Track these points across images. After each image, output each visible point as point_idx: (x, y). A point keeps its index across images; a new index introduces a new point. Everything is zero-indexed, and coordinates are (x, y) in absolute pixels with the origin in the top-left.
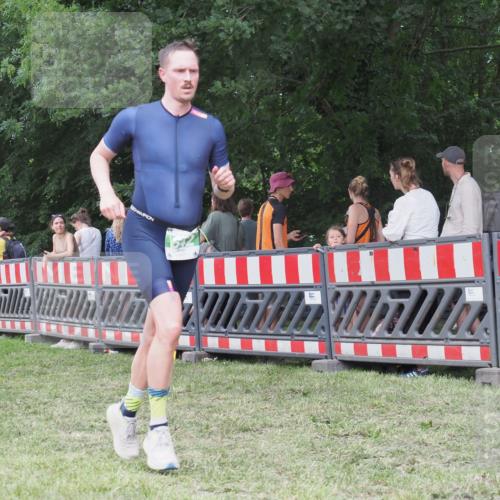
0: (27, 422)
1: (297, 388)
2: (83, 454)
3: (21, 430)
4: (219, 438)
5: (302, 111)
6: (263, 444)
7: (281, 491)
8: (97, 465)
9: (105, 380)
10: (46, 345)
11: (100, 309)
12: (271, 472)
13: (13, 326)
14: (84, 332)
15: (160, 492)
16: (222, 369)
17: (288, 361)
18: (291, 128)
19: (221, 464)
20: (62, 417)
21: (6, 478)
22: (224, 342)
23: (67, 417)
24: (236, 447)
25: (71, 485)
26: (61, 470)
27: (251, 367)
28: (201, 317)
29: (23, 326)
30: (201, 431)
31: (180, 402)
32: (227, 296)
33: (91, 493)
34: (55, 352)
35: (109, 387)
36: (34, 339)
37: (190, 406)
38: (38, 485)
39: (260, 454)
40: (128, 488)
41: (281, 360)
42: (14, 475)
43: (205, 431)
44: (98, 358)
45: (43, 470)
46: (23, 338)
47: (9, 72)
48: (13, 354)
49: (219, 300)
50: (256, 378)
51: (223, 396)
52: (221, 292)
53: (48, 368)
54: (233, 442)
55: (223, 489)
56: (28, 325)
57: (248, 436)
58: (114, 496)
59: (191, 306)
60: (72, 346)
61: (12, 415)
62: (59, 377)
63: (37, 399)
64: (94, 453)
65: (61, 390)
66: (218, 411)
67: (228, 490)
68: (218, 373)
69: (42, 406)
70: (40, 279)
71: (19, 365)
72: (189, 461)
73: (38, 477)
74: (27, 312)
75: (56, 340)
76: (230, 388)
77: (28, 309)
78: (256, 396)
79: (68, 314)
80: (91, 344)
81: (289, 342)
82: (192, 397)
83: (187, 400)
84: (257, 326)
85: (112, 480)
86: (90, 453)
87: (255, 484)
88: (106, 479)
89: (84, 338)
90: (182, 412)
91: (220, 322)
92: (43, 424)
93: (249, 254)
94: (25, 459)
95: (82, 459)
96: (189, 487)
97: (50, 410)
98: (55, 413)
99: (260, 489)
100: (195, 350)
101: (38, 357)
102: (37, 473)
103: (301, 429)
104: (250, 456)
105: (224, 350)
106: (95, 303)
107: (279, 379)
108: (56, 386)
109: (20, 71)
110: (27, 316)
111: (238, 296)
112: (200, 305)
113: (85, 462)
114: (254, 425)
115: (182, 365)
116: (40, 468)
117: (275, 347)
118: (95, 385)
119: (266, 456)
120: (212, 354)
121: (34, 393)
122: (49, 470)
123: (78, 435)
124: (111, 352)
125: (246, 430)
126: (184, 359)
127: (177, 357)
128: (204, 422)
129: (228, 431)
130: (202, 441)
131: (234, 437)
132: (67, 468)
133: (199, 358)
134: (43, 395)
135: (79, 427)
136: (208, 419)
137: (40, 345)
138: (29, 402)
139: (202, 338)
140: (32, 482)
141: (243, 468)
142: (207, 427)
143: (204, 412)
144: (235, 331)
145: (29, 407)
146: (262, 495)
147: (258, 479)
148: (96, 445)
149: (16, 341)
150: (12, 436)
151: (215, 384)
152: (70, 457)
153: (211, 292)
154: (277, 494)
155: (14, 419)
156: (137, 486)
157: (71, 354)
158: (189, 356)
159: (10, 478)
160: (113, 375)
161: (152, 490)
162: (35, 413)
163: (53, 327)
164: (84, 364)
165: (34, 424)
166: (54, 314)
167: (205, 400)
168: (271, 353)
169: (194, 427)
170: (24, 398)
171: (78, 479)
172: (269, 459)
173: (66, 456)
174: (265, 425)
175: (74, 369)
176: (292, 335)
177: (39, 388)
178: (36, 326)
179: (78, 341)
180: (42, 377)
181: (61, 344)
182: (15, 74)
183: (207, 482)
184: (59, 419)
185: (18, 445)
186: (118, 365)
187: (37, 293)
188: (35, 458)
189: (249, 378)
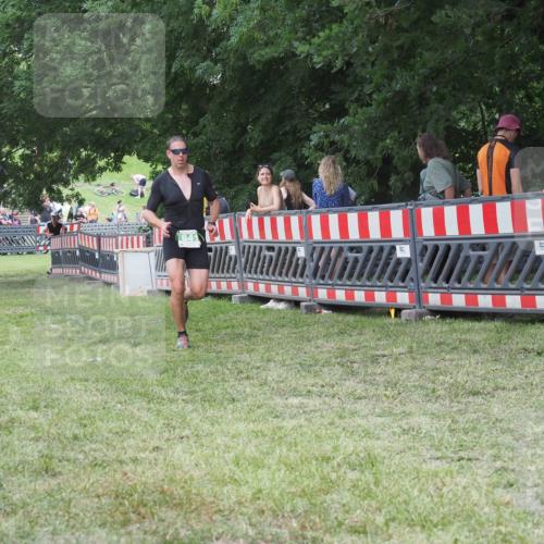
0: (240, 388)
1: (530, 347)
2: (302, 421)
3: (234, 396)
4: (447, 402)
5: (522, 41)
6: (496, 409)
7: (520, 459)
8: (318, 432)
9: (320, 342)
10: (254, 306)
11: (310, 266)
12: (507, 439)
13: (219, 286)
14: (295, 291)
15: (386, 461)
16: (446, 328)
17: (518, 318)
18: (512, 60)
19: (452, 431)
20: (277, 382)
21: (223, 447)
22: (446, 299)
23: (282, 382)
24: (466, 411)
25: (292, 455)
26: (280, 438)
27: (477, 325)
28: (421, 272)
29: (229, 287)
30: (427, 395)
31: (402, 364)
32: (448, 248)
33: (314, 462)
34: (264, 313)
35: (325, 349)
36: (242, 300)
37: (413, 368)
38: (257, 455)
39: (494, 419)
40: (354, 457)
41: (511, 317)
42: (232, 444)
43: (432, 396)
44: (310, 318)
45: (261, 439)
46: (230, 299)
47: (203, 12)
48: (221, 316)
49: (440, 253)
50: (485, 336)
51: (448, 357)
52: (442, 244)
53: (259, 330)
54: (463, 407)
55: (456, 457)
56: (235, 285)
57: (479, 400)
58: (339, 465)
59: (409, 260)
60: (282, 306)
61: (223, 380)
62: (270, 339)
63: (248, 364)
64: (313, 420)
65: (273, 354)
66: (445, 373)
67: (461, 459)
68: (441, 332)
69: (254, 370)
70: (245, 235)
71: (228, 327)
72: (416, 428)
73: (256, 446)
74: (233, 271)
75: (265, 300)
76: (456, 348)
77: (234, 268)
78: (485, 356)
79: (277, 272)
80: (303, 304)
81: (519, 297)
82: (414, 359)
83: (410, 362)
84: (483, 280)
85: (336, 449)
86: (309, 420)
87: (490, 452)
88: (329, 448)
89: (295, 298)
90: (405, 375)
91: (441, 277)
92: (256, 389)
93: (472, 202)
94: (241, 427)
95: (301, 426)
96: (419, 455)
97: (264, 374)
98: (269, 378)
99: (496, 457)
100: (414, 307)
101: (247, 319)
102: (254, 442)
103: (537, 392)
104: (483, 421)
105: (446, 307)
106: (305, 260)
107: (509, 338)
108: (268, 350)
109: (215, 12)
110: (233, 275)
111: (460, 248)
112: (419, 258)
113: (305, 429)
114: (484, 388)
115: (401, 324)
116: (257, 436)
117: (503, 303)
118: (308, 347)
119: (501, 421)
120: (434, 312)
121: (246, 357)
122: (267, 438)
123: (295, 401)
124: (325, 312)
125: (476, 394)
126: (403, 318)
127: (396, 316)
128: (430, 385)
129: (457, 395)
130: (429, 405)
131: (464, 401)
132: (285, 436)
133: (420, 316)
134: (255, 360)
135: (295, 393)
136: (433, 382)
137: (249, 306)
138: (241, 366)
139: (423, 295)
140: (251, 451)
141: (475, 435)
142: (434, 391)
143: (429, 374)
144: (458, 286)
145: (242, 372)
146: (499, 464)
147: (493, 446)
148: (315, 411)
149: (222, 302)
150: (226, 403)
151: (439, 344)
152: (289, 424)
153: (430, 244)
154: (516, 463)
155: (226, 385)
156: (362, 455)
157: (282, 315)
158: (409, 314)
159: (227, 447)
160: (327, 336)
161: (378, 459)
162: (248, 378)
163: (262, 287)
164: (296, 325)
165: (248, 390)
166: (262, 273)
167: (429, 362)
168: (499, 309)
169: (419, 391)
170: (235, 362)
171: (299, 448)
172: (504, 425)
173: (285, 424)
174: (497, 388)
175: (286, 331)
176: (522, 289)
177: (250, 351)
178: (243, 286)
179: (288, 301)
180: (254, 340)
181: (271, 304)
182: (210, 15)
183: (438, 450)
184: (273, 385)
185: (233, 412)
186: (333, 326)
187: (242, 250)
188: (252, 425)
189: (477, 338)
